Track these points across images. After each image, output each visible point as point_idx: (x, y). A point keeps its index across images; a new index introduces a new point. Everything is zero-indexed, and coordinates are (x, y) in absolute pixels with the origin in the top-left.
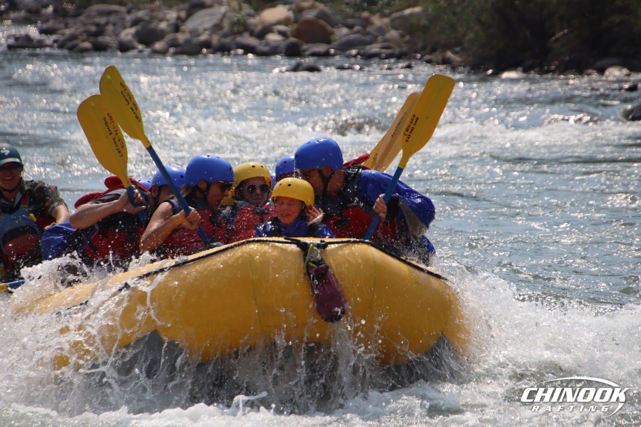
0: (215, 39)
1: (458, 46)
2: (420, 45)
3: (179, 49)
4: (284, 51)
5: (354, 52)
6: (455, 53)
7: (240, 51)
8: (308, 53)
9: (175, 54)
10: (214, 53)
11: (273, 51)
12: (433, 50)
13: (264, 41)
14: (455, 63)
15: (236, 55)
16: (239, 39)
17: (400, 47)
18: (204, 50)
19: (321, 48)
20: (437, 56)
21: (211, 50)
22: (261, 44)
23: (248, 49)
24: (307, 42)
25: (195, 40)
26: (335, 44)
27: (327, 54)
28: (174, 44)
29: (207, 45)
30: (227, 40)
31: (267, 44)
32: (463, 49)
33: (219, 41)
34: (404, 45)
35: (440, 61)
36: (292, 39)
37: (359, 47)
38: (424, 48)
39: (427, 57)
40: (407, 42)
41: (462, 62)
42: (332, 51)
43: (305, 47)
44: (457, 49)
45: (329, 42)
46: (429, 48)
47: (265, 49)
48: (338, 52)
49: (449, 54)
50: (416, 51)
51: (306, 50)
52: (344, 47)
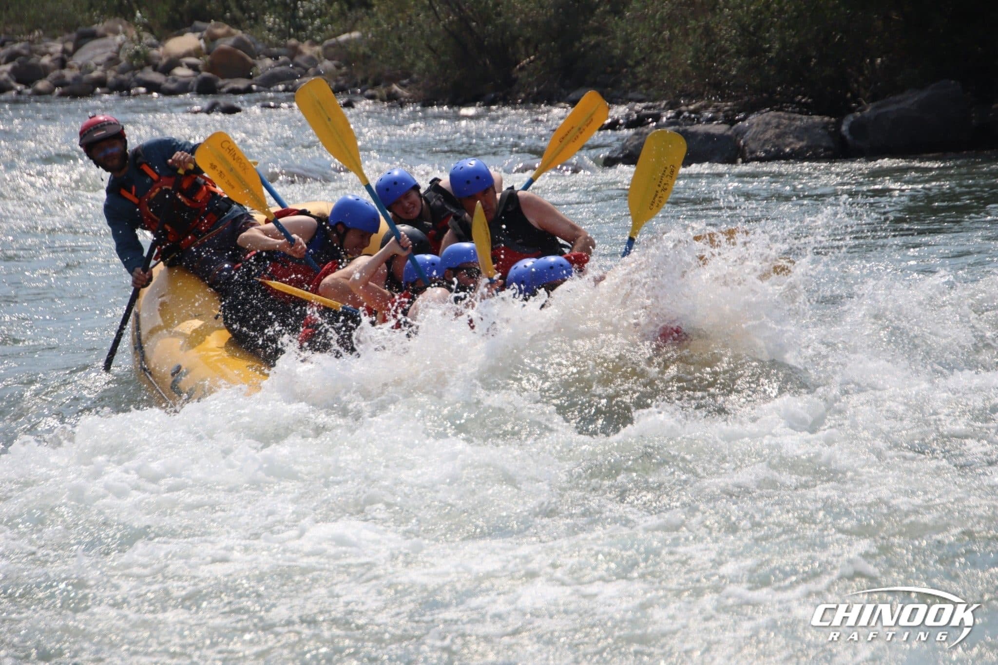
0: (111, 76)
1: (405, 79)
2: (359, 78)
3: (66, 89)
4: (195, 88)
5: (281, 87)
6: (403, 86)
7: (142, 90)
8: (224, 90)
9: (62, 95)
10: (109, 93)
11: (183, 88)
12: (376, 84)
13: (170, 77)
14: (402, 99)
15: (137, 95)
16: (140, 75)
17: (337, 81)
18: (98, 90)
19: (241, 84)
20: (382, 91)
21: (106, 90)
22: (167, 81)
23: (152, 87)
24: (223, 78)
25: (85, 77)
26: (258, 78)
27: (248, 90)
28: (60, 82)
29: (101, 82)
30: (125, 77)
31: (175, 81)
32: (412, 81)
33: (115, 77)
34: (340, 78)
35: (385, 97)
36: (205, 74)
37: (287, 82)
38: (364, 81)
39: (369, 92)
40: (342, 75)
41: (411, 98)
42: (254, 87)
43: (221, 82)
44: (405, 82)
45: (250, 77)
46: (370, 82)
47: (173, 86)
48: (261, 88)
49: (395, 87)
50: (356, 85)
51: (223, 86)
52: (269, 82)
